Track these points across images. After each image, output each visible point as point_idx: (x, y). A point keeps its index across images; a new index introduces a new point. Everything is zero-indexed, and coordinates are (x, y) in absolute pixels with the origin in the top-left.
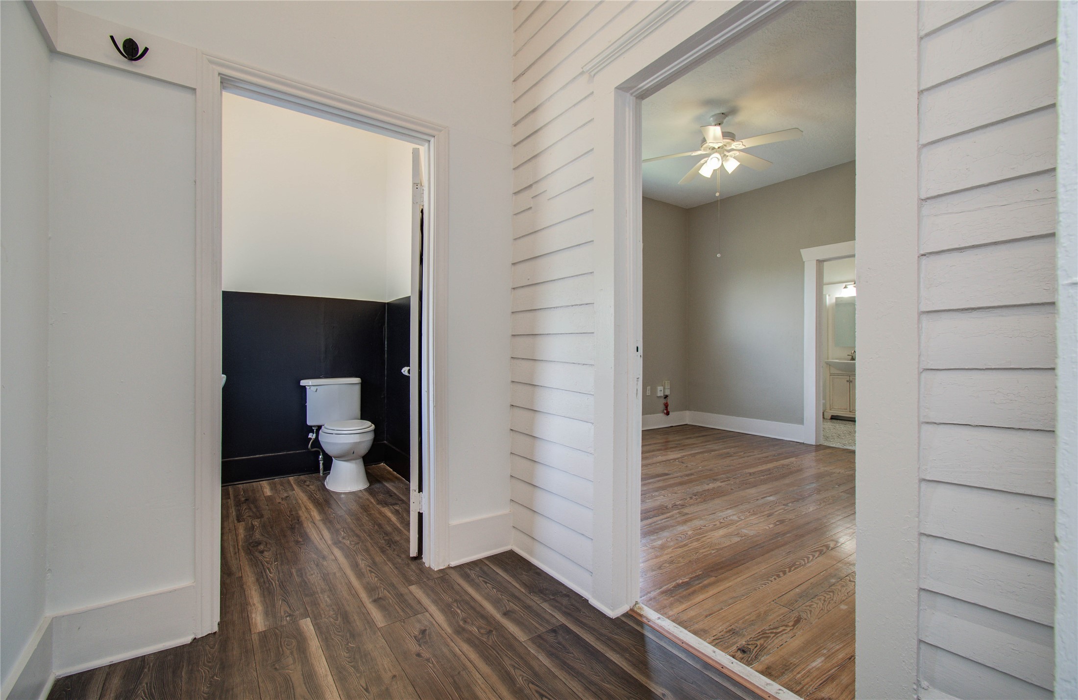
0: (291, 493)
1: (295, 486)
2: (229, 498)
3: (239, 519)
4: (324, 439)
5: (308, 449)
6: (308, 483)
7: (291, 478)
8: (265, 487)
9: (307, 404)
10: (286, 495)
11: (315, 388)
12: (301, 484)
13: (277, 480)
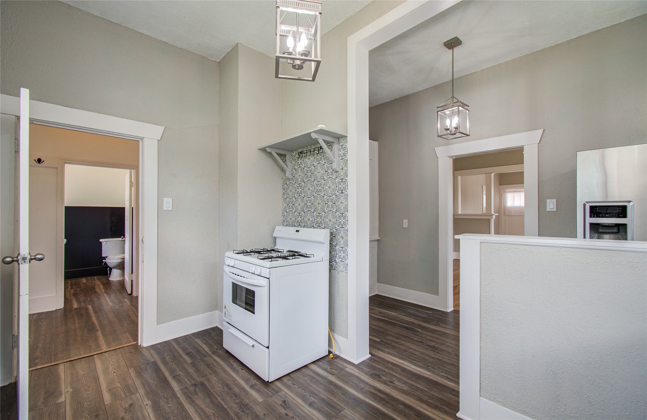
0: (94, 281)
1: (96, 280)
2: (68, 283)
3: (72, 289)
4: (107, 261)
5: (103, 266)
6: (102, 278)
7: (95, 278)
8: (84, 280)
9: (103, 249)
10: (91, 282)
11: (106, 242)
12: (98, 279)
13: (89, 278)
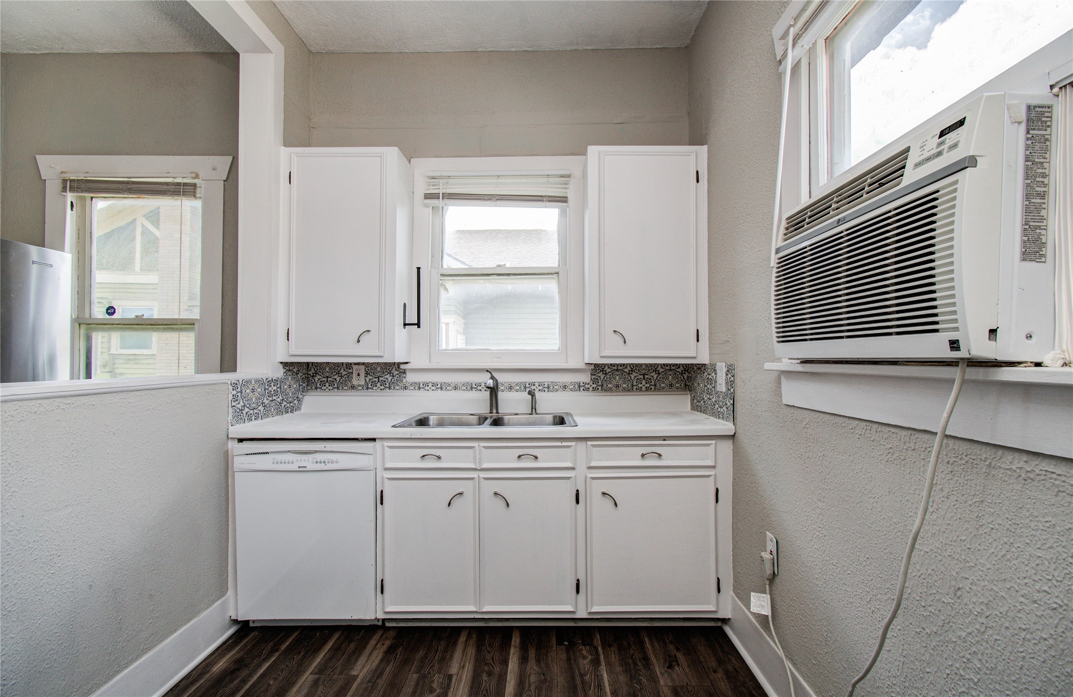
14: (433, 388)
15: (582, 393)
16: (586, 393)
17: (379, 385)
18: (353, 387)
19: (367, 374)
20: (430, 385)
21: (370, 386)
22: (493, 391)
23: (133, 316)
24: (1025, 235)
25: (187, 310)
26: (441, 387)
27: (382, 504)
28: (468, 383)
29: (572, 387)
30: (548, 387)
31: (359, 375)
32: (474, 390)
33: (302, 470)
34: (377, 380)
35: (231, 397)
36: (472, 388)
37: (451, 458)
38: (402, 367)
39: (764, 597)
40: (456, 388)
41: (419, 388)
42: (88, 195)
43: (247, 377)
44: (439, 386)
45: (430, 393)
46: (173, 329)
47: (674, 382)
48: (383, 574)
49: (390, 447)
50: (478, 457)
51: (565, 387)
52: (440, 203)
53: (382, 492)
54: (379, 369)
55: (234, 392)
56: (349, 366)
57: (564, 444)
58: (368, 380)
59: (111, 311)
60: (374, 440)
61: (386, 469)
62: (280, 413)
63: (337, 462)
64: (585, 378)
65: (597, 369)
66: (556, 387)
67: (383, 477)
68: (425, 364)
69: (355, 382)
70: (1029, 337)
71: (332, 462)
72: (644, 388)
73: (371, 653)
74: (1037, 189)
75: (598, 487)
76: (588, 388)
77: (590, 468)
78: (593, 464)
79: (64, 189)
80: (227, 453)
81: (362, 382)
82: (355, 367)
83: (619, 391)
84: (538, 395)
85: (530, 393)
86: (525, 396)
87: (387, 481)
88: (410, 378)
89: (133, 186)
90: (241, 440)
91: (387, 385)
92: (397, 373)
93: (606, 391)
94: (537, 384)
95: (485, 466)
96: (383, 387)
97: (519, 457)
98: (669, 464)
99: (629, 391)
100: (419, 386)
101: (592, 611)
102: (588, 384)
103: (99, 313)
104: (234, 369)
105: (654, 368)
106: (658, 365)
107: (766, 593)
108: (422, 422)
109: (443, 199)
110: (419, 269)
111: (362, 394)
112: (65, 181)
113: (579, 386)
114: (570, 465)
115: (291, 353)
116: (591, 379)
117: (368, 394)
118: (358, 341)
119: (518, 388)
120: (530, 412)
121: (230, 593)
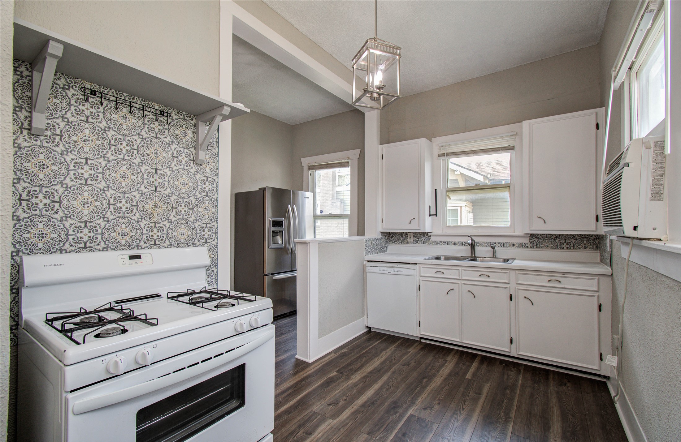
14: (443, 244)
15: (524, 249)
16: (526, 249)
17: (419, 242)
18: (408, 243)
19: (414, 237)
20: (442, 242)
21: (415, 242)
22: (473, 246)
23: (328, 214)
24: (652, 191)
25: (331, 204)
26: (448, 243)
27: (419, 290)
28: (461, 242)
29: (518, 245)
30: (504, 245)
31: (410, 237)
32: (464, 245)
33: (390, 274)
34: (418, 239)
35: (365, 245)
36: (462, 244)
37: (448, 274)
38: (429, 234)
39: (614, 358)
40: (454, 244)
41: (437, 244)
42: (315, 170)
43: (369, 238)
44: (446, 243)
45: (443, 246)
46: (341, 218)
47: (587, 245)
48: (420, 318)
49: (423, 267)
50: (460, 274)
51: (513, 245)
52: (446, 158)
53: (419, 285)
54: (419, 235)
55: (366, 243)
56: (406, 233)
57: (503, 271)
58: (414, 240)
59: (321, 212)
60: (416, 264)
61: (421, 276)
62: (380, 252)
63: (402, 272)
64: (526, 241)
65: (532, 236)
66: (508, 245)
67: (420, 279)
68: (440, 233)
69: (409, 240)
70: (655, 229)
71: (400, 272)
72: (565, 248)
73: (415, 347)
74: (658, 173)
75: (522, 294)
76: (528, 246)
77: (517, 284)
78: (519, 282)
79: (309, 169)
80: (364, 265)
81: (412, 241)
82: (409, 234)
83: (548, 249)
84: (496, 248)
85: (492, 247)
86: (489, 248)
87: (421, 281)
88: (433, 239)
89: (329, 165)
90: (368, 261)
91: (423, 242)
92: (427, 236)
93: (539, 248)
94: (497, 243)
95: (464, 278)
96: (420, 243)
97: (480, 275)
98: (566, 287)
99: (555, 248)
100: (437, 243)
101: (519, 353)
102: (528, 244)
103: (318, 213)
104: (363, 234)
105: (573, 237)
106: (576, 235)
107: (615, 356)
108: (438, 258)
109: (447, 155)
110: (436, 190)
111: (412, 246)
112: (309, 166)
113: (522, 245)
114: (506, 281)
115: (384, 228)
116: (529, 242)
117: (415, 246)
118: (410, 223)
119: (487, 245)
120: (492, 257)
121: (365, 316)
